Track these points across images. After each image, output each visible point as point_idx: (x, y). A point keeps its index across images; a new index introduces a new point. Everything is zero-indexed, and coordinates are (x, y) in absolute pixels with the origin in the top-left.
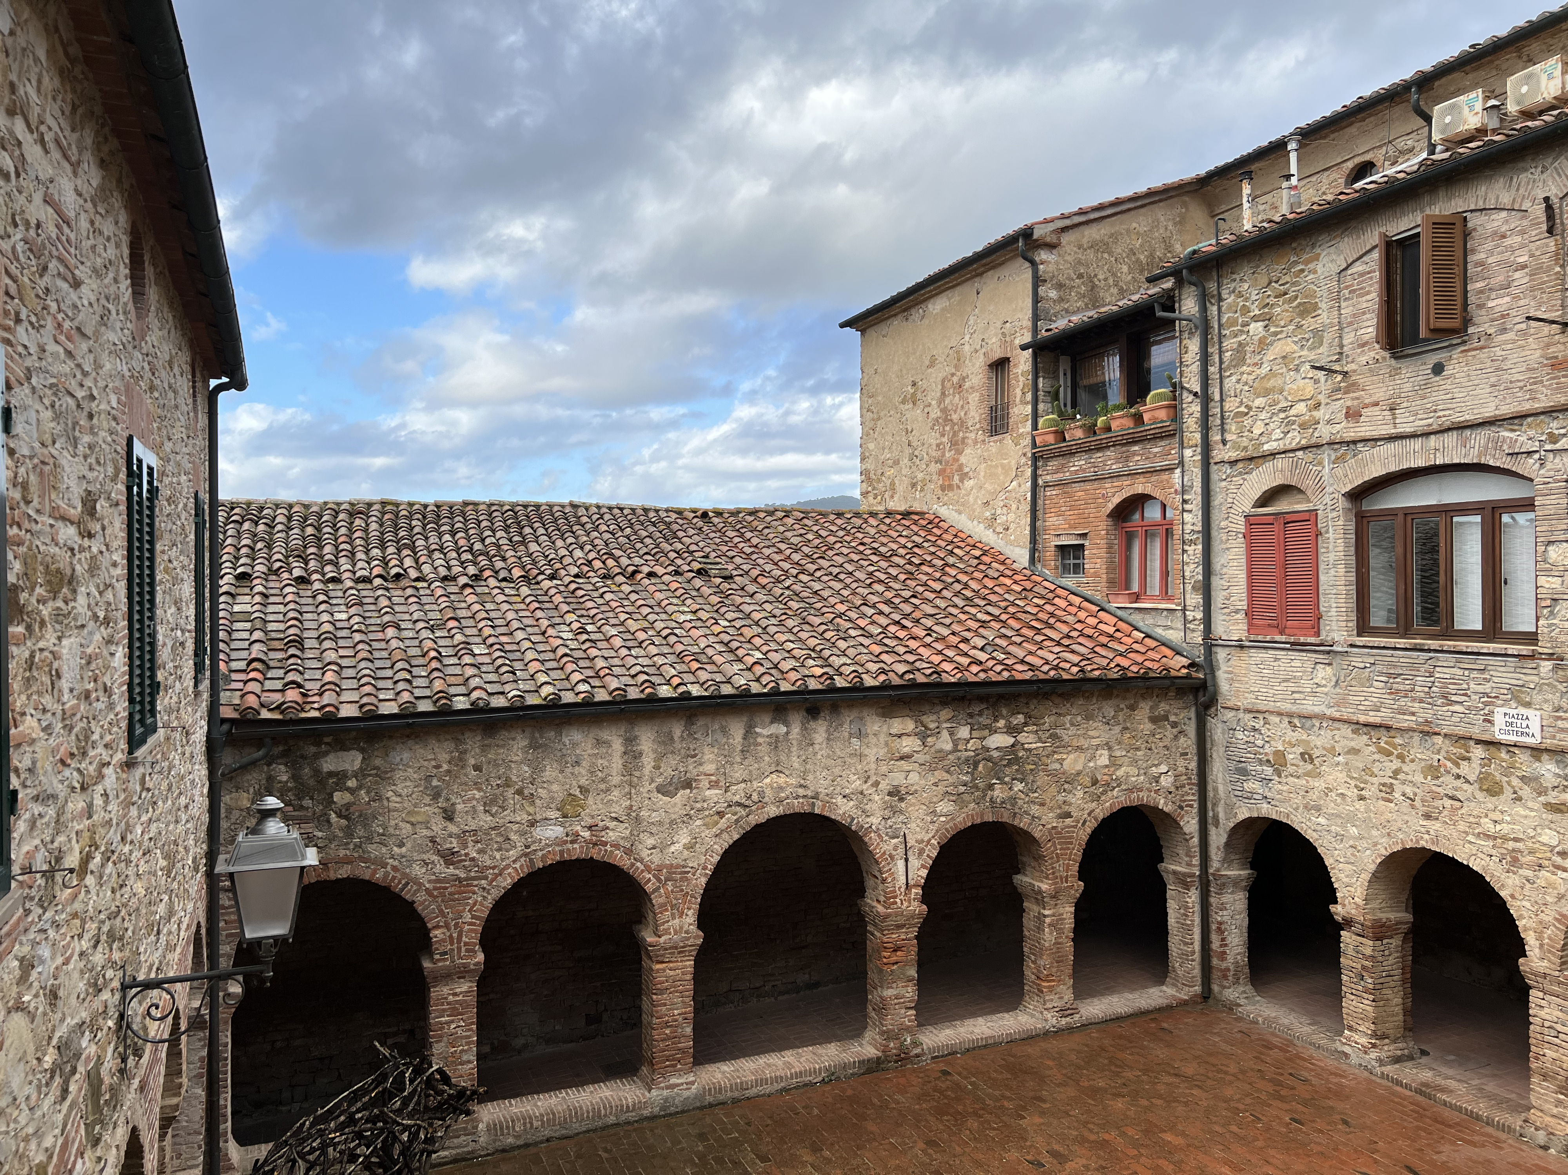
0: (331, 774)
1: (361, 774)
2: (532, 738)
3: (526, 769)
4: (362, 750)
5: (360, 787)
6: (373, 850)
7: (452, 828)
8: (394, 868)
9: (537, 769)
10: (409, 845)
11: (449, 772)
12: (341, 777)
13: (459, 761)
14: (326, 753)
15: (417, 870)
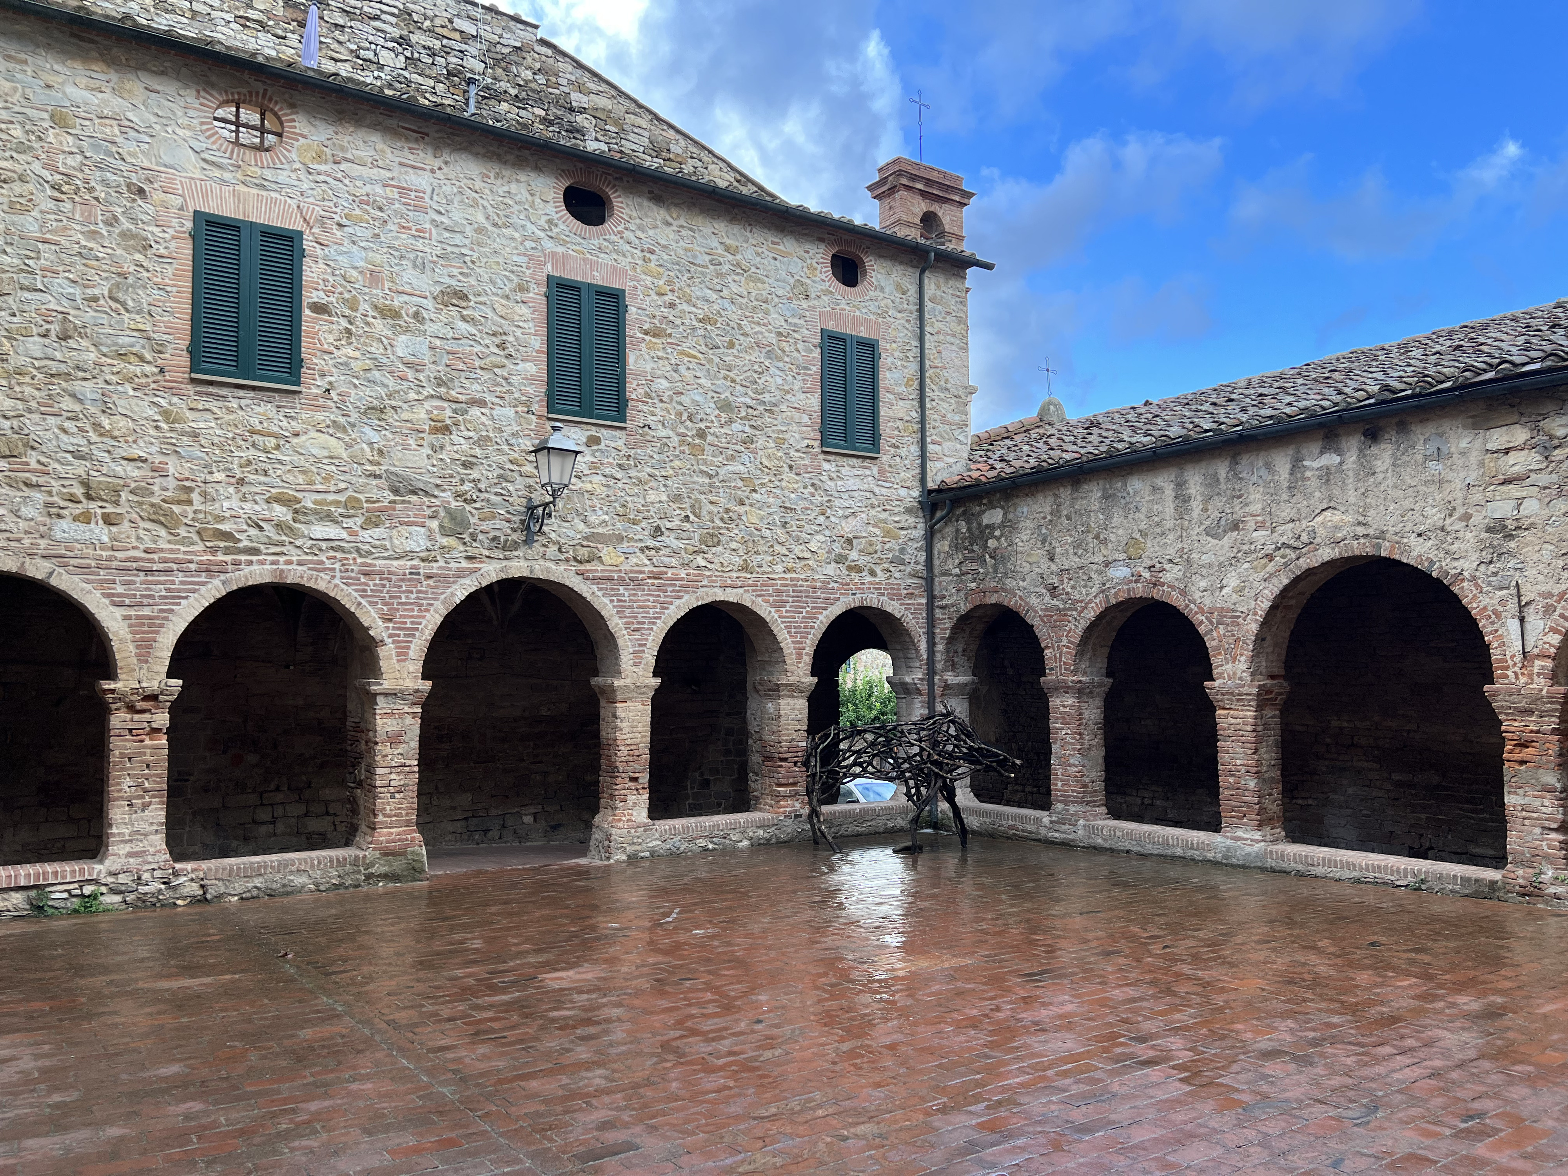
0: (987, 526)
1: (1002, 526)
2: (1105, 490)
3: (1101, 516)
4: (1003, 508)
5: (1002, 536)
6: (1010, 583)
7: (1054, 567)
8: (1020, 597)
9: (1109, 517)
10: (1028, 580)
11: (1051, 521)
12: (991, 527)
13: (1056, 513)
14: (984, 512)
15: (1034, 601)
